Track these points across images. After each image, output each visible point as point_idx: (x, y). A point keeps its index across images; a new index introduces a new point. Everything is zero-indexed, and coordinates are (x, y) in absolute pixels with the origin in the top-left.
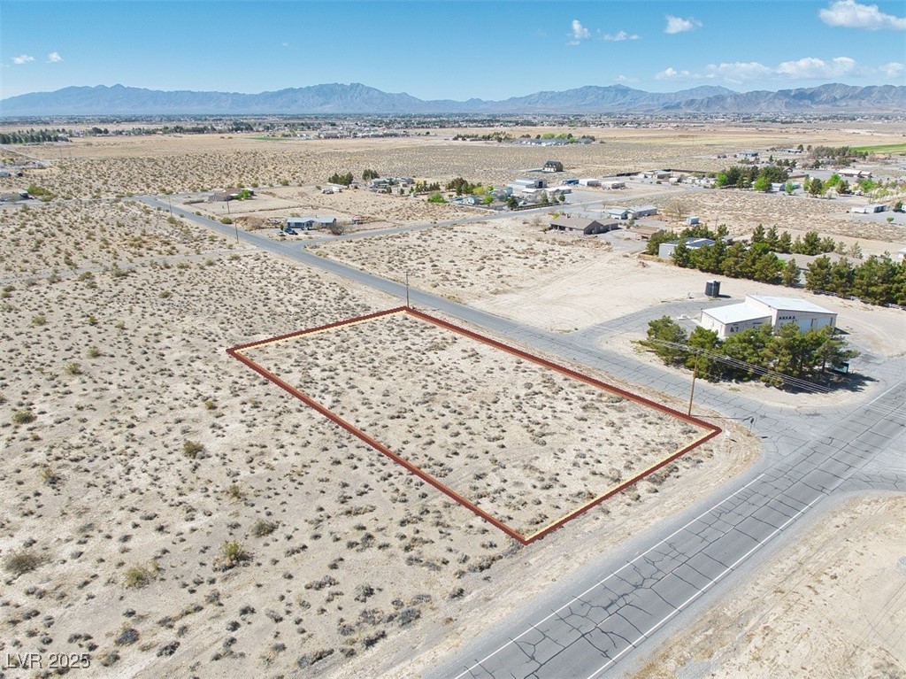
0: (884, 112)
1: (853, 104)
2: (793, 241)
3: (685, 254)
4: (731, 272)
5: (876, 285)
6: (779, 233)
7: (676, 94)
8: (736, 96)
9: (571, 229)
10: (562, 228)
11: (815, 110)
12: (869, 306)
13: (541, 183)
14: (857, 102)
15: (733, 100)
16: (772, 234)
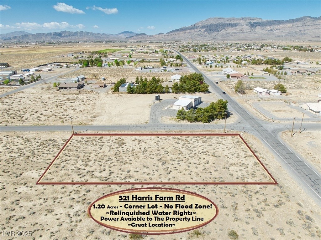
0: (84, 40)
1: (73, 37)
2: (148, 80)
3: (132, 89)
4: (150, 92)
5: (192, 88)
6: (144, 79)
7: (6, 34)
8: (32, 35)
9: (70, 88)
10: (66, 88)
11: (62, 40)
12: (193, 94)
13: (14, 72)
14: (74, 37)
15: (32, 36)
16: (141, 79)
